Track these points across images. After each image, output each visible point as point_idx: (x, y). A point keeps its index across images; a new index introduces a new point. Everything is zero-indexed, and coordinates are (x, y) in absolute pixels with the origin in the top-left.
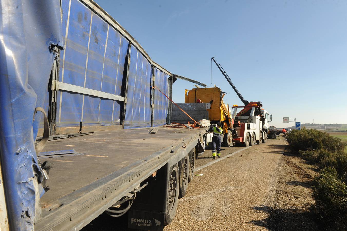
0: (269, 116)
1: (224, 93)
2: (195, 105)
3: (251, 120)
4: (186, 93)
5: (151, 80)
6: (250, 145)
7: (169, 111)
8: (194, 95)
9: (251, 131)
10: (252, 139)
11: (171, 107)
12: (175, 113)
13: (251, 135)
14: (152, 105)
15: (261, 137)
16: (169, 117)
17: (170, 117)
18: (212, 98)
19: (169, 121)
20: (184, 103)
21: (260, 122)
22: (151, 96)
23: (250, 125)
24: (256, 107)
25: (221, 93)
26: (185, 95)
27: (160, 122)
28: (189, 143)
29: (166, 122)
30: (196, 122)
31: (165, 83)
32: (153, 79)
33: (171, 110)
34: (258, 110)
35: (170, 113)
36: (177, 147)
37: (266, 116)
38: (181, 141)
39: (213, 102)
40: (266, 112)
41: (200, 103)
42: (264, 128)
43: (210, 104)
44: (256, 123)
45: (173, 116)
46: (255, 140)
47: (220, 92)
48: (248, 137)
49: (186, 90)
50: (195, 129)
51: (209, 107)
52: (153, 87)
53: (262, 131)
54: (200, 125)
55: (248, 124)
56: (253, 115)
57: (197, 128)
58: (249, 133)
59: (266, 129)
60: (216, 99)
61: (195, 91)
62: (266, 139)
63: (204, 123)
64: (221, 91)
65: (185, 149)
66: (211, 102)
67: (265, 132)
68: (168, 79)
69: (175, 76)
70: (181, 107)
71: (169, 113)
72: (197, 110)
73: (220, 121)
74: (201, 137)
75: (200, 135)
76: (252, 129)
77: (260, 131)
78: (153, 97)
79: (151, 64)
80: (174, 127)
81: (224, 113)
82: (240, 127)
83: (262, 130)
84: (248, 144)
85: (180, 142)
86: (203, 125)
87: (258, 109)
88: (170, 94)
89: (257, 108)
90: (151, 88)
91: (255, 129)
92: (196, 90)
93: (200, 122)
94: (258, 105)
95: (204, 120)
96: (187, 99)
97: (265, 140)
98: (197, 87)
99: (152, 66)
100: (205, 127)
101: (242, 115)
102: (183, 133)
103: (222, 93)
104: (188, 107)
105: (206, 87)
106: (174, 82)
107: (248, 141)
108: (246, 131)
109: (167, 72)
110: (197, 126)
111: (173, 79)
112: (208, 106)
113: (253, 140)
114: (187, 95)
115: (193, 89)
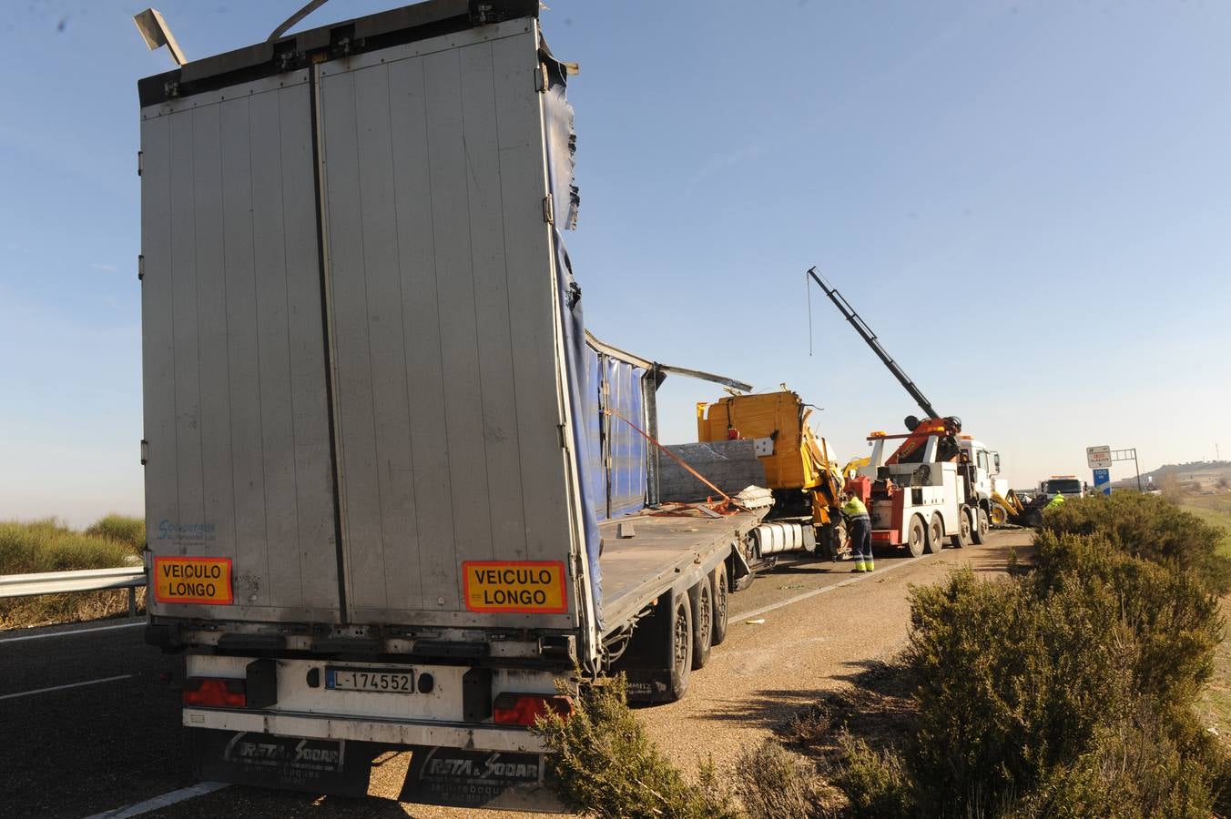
0: (991, 458)
1: (810, 408)
2: (723, 447)
3: (925, 476)
4: (702, 411)
5: (599, 392)
6: (927, 550)
7: (652, 469)
8: (726, 417)
9: (927, 511)
10: (932, 532)
11: (654, 456)
12: (667, 473)
13: (928, 520)
14: (606, 461)
15: (967, 524)
16: (652, 485)
17: (656, 486)
18: (775, 424)
19: (653, 498)
20: (698, 441)
21: (957, 481)
22: (602, 436)
23: (920, 491)
24: (941, 435)
25: (800, 410)
26: (700, 419)
27: (621, 504)
28: (707, 554)
29: (645, 501)
30: (727, 497)
31: (634, 392)
32: (604, 391)
33: (655, 466)
34: (950, 445)
35: (655, 475)
36: (686, 563)
37: (978, 458)
38: (691, 552)
39: (780, 435)
40: (976, 445)
41: (738, 441)
42: (975, 495)
43: (772, 442)
44: (942, 485)
45: (664, 482)
46: (944, 535)
47: (797, 404)
48: (917, 529)
49: (699, 404)
50: (726, 517)
51: (769, 451)
52: (605, 411)
53: (968, 506)
54: (740, 504)
55: (913, 490)
56: (933, 459)
57: (733, 514)
58: (919, 515)
59: (981, 498)
60: (787, 427)
61: (728, 405)
62: (986, 531)
63: (751, 499)
64: (801, 400)
65: (700, 567)
66: (774, 434)
67: (978, 508)
68: (642, 378)
69: (660, 366)
70: (683, 455)
71: (652, 475)
72: (730, 462)
73: (802, 487)
74: (739, 540)
75: (737, 534)
76: (929, 502)
77: (961, 506)
78: (607, 439)
79: (597, 351)
80: (670, 514)
81: (815, 466)
82: (890, 498)
83: (966, 502)
84: (918, 547)
85: (690, 554)
86: (749, 504)
87: (948, 440)
88: (650, 419)
89: (945, 439)
90: (601, 415)
91: (940, 501)
92: (728, 403)
93: (741, 495)
94: (946, 430)
95: (752, 488)
96: (706, 428)
97: (983, 533)
98: (731, 392)
99: (600, 356)
100: (754, 508)
101: (902, 461)
102: (695, 533)
103: (801, 406)
104: (703, 453)
105: (753, 392)
106: (658, 384)
107: (920, 541)
108: (909, 510)
109: (637, 362)
110: (732, 508)
111: (655, 376)
112: (764, 446)
113: (938, 537)
114: (705, 418)
115: (720, 399)
